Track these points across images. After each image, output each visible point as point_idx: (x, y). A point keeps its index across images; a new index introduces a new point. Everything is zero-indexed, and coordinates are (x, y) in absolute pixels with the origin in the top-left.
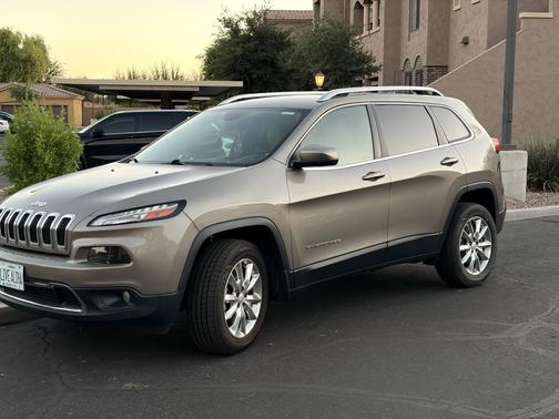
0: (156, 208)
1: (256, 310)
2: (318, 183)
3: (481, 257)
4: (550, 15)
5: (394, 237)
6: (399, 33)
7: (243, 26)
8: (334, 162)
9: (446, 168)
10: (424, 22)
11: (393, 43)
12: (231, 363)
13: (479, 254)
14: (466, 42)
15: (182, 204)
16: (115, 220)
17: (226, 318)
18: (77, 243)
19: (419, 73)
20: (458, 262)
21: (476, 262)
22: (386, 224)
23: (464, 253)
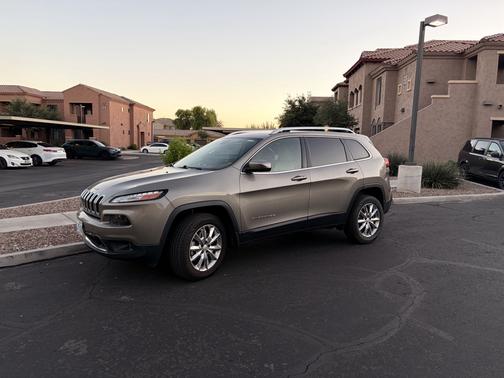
0: (150, 193)
1: (217, 255)
2: (262, 182)
3: (372, 227)
4: (448, 96)
5: (312, 214)
6: (371, 107)
7: (297, 103)
8: (269, 170)
9: (350, 175)
10: (383, 100)
11: (367, 112)
12: (192, 286)
13: (371, 224)
14: (403, 111)
15: (165, 192)
16: (125, 199)
17: (191, 260)
18: (105, 212)
19: (380, 126)
20: (356, 229)
21: (369, 230)
22: (307, 207)
23: (361, 224)
